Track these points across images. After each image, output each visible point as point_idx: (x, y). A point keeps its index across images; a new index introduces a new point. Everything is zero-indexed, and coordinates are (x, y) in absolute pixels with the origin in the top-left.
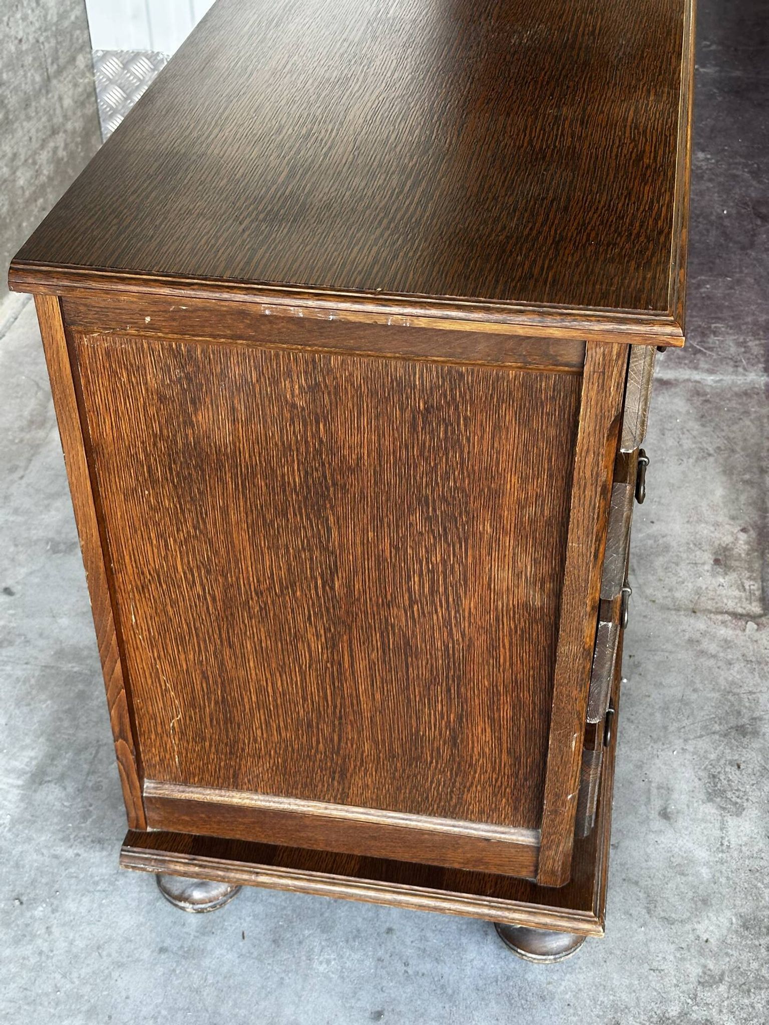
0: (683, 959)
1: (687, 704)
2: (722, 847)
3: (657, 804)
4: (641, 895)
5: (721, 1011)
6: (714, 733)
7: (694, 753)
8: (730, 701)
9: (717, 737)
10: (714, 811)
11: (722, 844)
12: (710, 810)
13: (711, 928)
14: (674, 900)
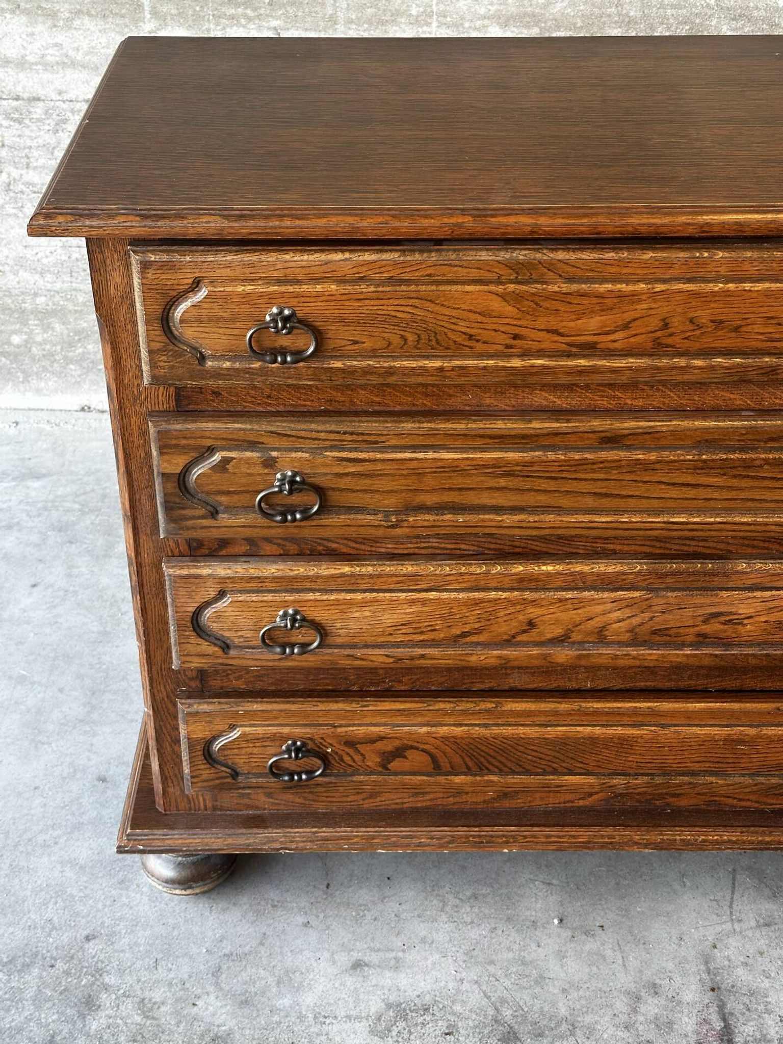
0: (170, 985)
1: (537, 982)
2: (321, 1018)
3: (374, 958)
4: (247, 949)
5: (110, 1018)
6: (496, 1009)
7: (458, 991)
8: (559, 1024)
9: (491, 1012)
10: (373, 1010)
11: (325, 1017)
12: (375, 1005)
13: (211, 1008)
14: (244, 976)
